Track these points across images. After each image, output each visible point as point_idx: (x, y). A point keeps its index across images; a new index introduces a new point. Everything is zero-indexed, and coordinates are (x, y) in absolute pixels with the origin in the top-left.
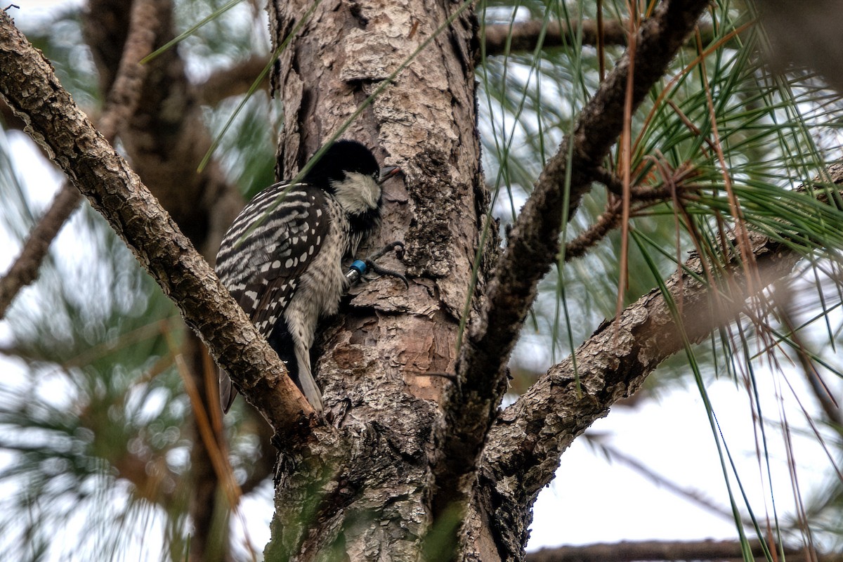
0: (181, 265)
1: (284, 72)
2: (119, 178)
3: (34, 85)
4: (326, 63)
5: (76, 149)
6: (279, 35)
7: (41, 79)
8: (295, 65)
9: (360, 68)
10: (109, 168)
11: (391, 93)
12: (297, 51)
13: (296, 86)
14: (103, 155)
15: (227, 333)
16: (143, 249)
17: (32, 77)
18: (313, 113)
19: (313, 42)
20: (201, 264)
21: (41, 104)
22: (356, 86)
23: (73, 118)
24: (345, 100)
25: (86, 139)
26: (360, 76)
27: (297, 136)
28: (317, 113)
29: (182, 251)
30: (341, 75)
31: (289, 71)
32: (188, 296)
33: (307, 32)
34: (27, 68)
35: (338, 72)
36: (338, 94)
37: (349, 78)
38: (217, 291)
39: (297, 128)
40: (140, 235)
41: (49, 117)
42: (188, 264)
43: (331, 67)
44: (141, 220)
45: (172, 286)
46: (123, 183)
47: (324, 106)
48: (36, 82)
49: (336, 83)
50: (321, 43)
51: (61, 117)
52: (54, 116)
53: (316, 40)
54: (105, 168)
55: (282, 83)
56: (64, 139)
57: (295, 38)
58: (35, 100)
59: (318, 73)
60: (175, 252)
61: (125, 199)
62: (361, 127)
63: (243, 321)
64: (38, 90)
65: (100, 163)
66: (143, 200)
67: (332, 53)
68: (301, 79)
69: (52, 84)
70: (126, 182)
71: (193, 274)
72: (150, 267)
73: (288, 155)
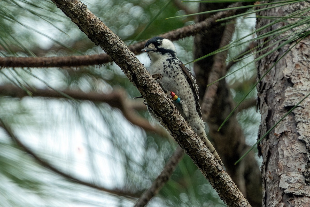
0: (219, 176)
1: (262, 103)
2: (196, 142)
3: (164, 107)
4: (278, 100)
5: (180, 131)
6: (260, 89)
7: (167, 104)
8: (266, 100)
9: (290, 102)
10: (192, 139)
11: (302, 112)
12: (267, 95)
13: (266, 108)
14: (190, 133)
15: (236, 203)
16: (205, 170)
17: (163, 103)
18: (272, 119)
19: (273, 92)
20: (226, 176)
21: (167, 114)
22: (289, 109)
23: (179, 119)
24: (284, 114)
25: (184, 127)
26: (290, 105)
27: (265, 127)
28: (273, 119)
29: (220, 171)
30: (283, 104)
31: (264, 103)
32: (221, 188)
33: (271, 87)
34: (162, 100)
35: (282, 103)
36: (282, 112)
37: (286, 106)
38: (232, 186)
39: (266, 124)
40: (203, 164)
41: (170, 119)
42: (221, 176)
43: (279, 102)
44: (204, 158)
45: (215, 184)
46: (197, 145)
47: (276, 116)
48: (165, 105)
49: (281, 107)
50: (276, 92)
51: (174, 119)
52: (172, 118)
53: (274, 91)
54: (191, 139)
55: (261, 107)
56: (175, 127)
57: (266, 90)
58: (164, 112)
59: (275, 103)
60: (216, 171)
61: (198, 151)
62: (289, 125)
63: (242, 198)
64: (166, 108)
65: (188, 137)
66: (205, 151)
67: (280, 96)
68: (268, 106)
69: (171, 106)
70: (199, 144)
71: (223, 180)
72: (207, 177)
73: (262, 134)
